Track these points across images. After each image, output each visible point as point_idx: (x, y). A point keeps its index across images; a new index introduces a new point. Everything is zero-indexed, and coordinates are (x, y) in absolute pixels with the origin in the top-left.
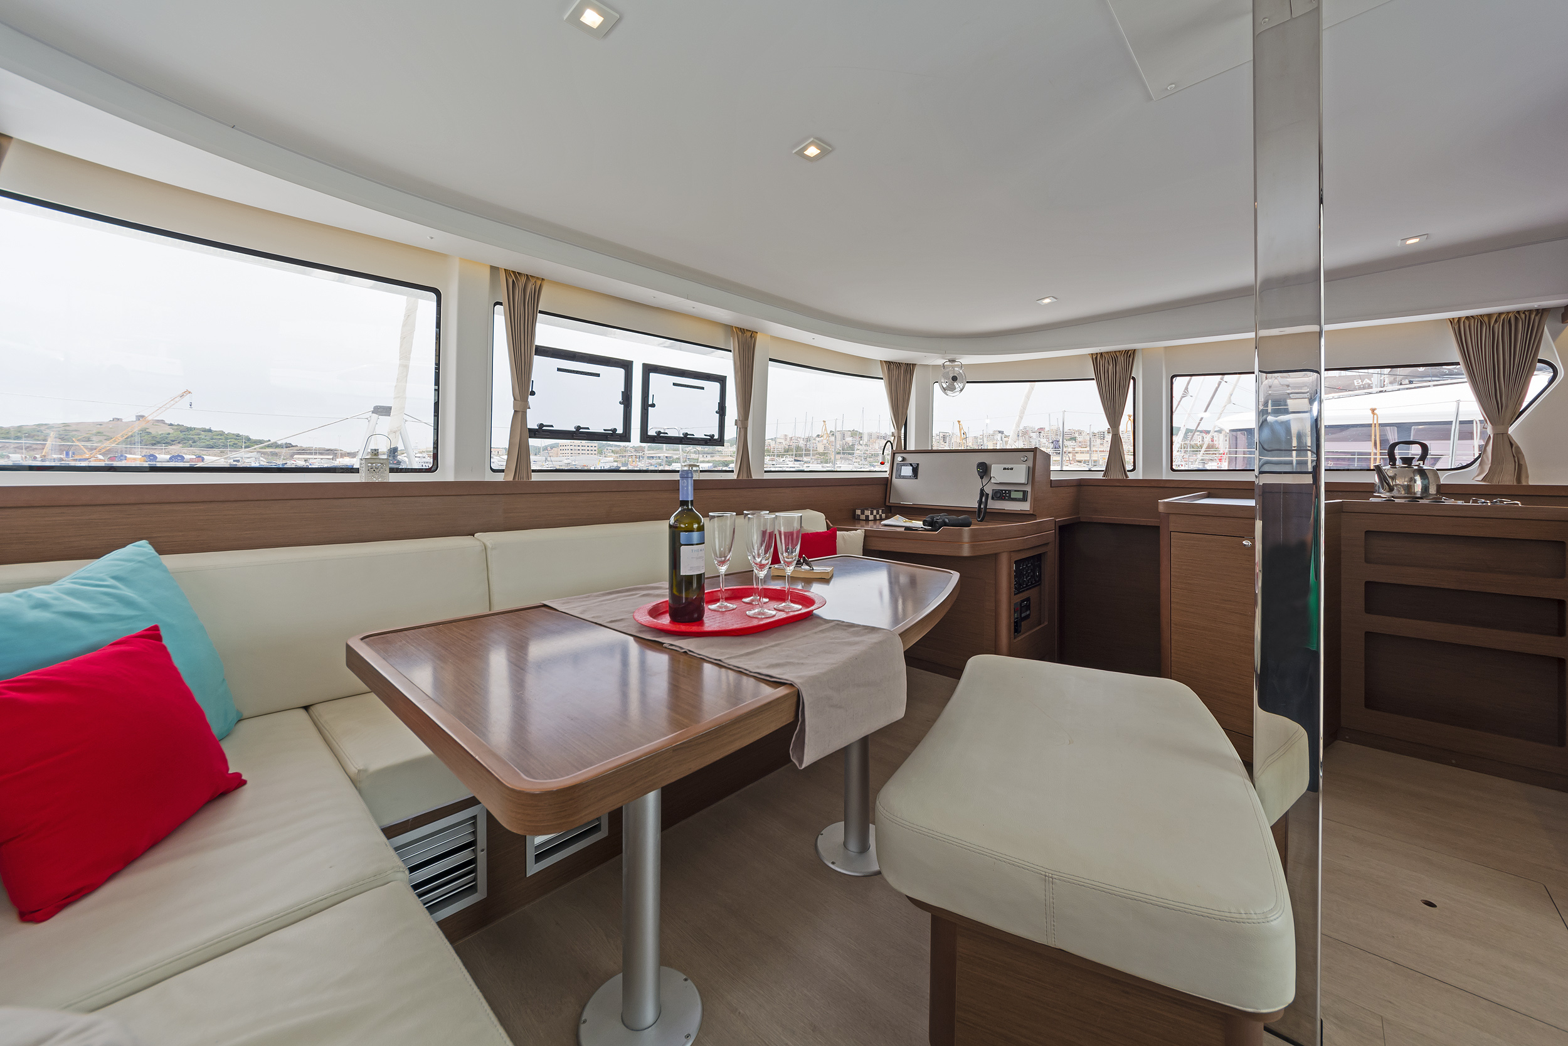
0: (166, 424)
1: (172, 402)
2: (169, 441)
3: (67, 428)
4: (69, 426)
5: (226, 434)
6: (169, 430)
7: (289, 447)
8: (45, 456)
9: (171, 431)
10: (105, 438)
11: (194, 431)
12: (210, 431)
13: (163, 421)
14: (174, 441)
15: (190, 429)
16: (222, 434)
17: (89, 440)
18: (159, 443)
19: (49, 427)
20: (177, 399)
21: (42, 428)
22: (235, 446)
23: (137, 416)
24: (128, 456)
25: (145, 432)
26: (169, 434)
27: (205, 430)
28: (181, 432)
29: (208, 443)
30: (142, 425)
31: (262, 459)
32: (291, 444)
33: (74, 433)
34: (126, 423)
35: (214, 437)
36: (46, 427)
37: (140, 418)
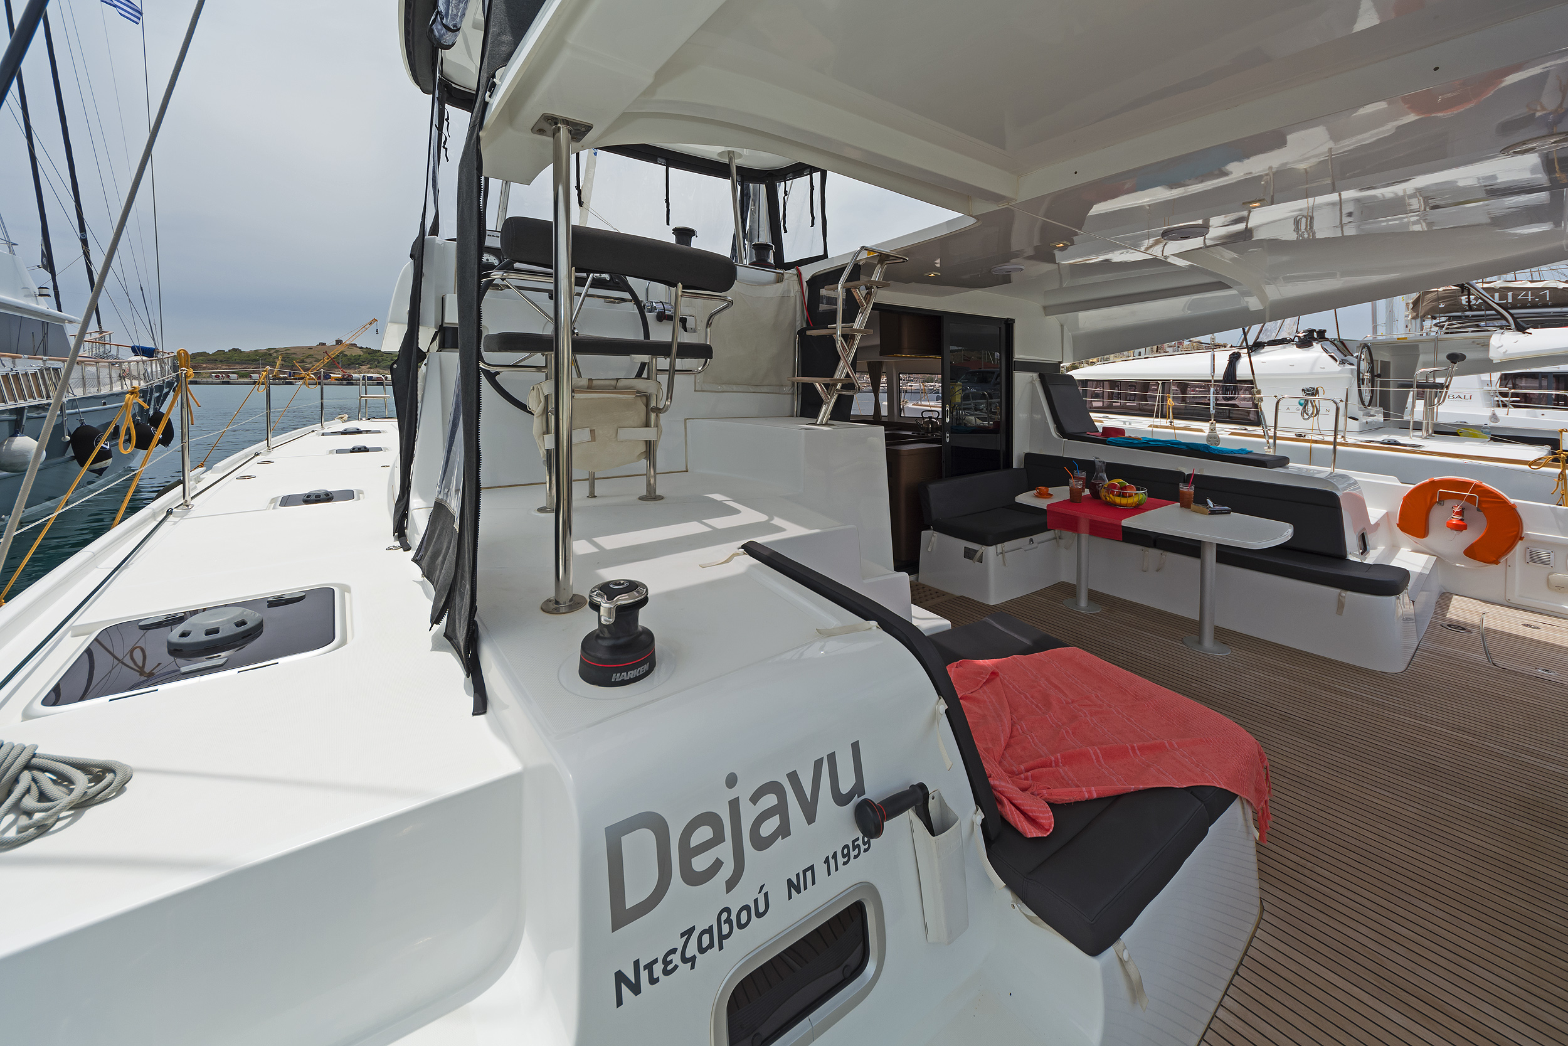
0: (358, 347)
1: (363, 329)
2: (360, 362)
3: (288, 352)
4: (289, 350)
6: (359, 352)
8: (275, 376)
9: (362, 353)
10: (314, 359)
13: (355, 345)
14: (364, 362)
15: (377, 351)
17: (303, 362)
18: (353, 363)
19: (277, 351)
20: (367, 326)
21: (272, 352)
23: (336, 341)
24: (332, 375)
25: (342, 354)
26: (360, 356)
28: (369, 354)
30: (340, 349)
33: (293, 356)
34: (329, 346)
36: (274, 351)
37: (339, 342)
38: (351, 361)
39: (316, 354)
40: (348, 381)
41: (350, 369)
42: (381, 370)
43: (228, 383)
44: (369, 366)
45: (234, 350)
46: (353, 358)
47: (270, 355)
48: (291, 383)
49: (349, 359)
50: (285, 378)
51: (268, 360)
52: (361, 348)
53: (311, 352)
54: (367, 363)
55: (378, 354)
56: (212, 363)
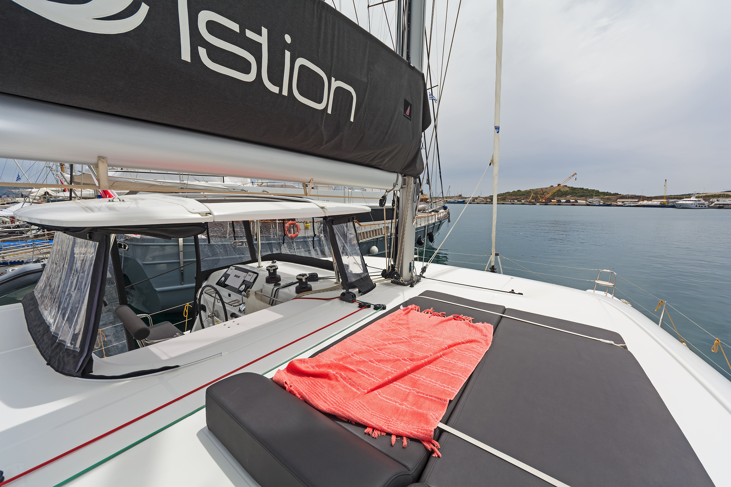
1: (569, 179)
2: (567, 194)
3: (537, 190)
5: (589, 190)
6: (567, 189)
7: (617, 195)
8: (530, 201)
9: (568, 190)
10: (547, 193)
11: (577, 189)
12: (583, 189)
13: (566, 186)
15: (576, 188)
16: (587, 190)
17: (542, 194)
20: (571, 177)
21: (531, 191)
22: (591, 196)
24: (552, 201)
25: (559, 191)
26: (567, 191)
27: (581, 189)
28: (572, 190)
29: (581, 194)
30: (559, 188)
31: (601, 201)
32: (618, 193)
33: (539, 192)
34: (554, 187)
35: (584, 192)
36: (532, 190)
37: (559, 185)
38: (563, 193)
39: (548, 191)
40: (559, 203)
41: (562, 197)
42: (576, 198)
43: (513, 204)
44: (571, 196)
45: (519, 190)
46: (564, 192)
47: (530, 192)
48: (535, 204)
49: (562, 193)
50: (533, 202)
51: (529, 194)
52: (569, 187)
53: (546, 190)
54: (570, 195)
55: (576, 190)
56: (510, 196)
